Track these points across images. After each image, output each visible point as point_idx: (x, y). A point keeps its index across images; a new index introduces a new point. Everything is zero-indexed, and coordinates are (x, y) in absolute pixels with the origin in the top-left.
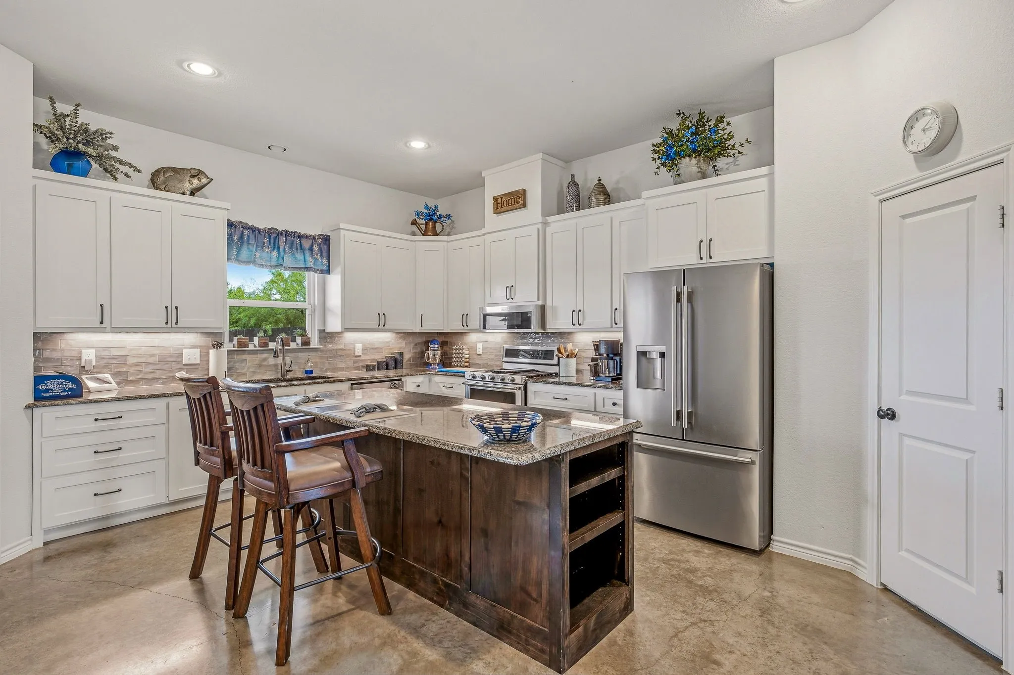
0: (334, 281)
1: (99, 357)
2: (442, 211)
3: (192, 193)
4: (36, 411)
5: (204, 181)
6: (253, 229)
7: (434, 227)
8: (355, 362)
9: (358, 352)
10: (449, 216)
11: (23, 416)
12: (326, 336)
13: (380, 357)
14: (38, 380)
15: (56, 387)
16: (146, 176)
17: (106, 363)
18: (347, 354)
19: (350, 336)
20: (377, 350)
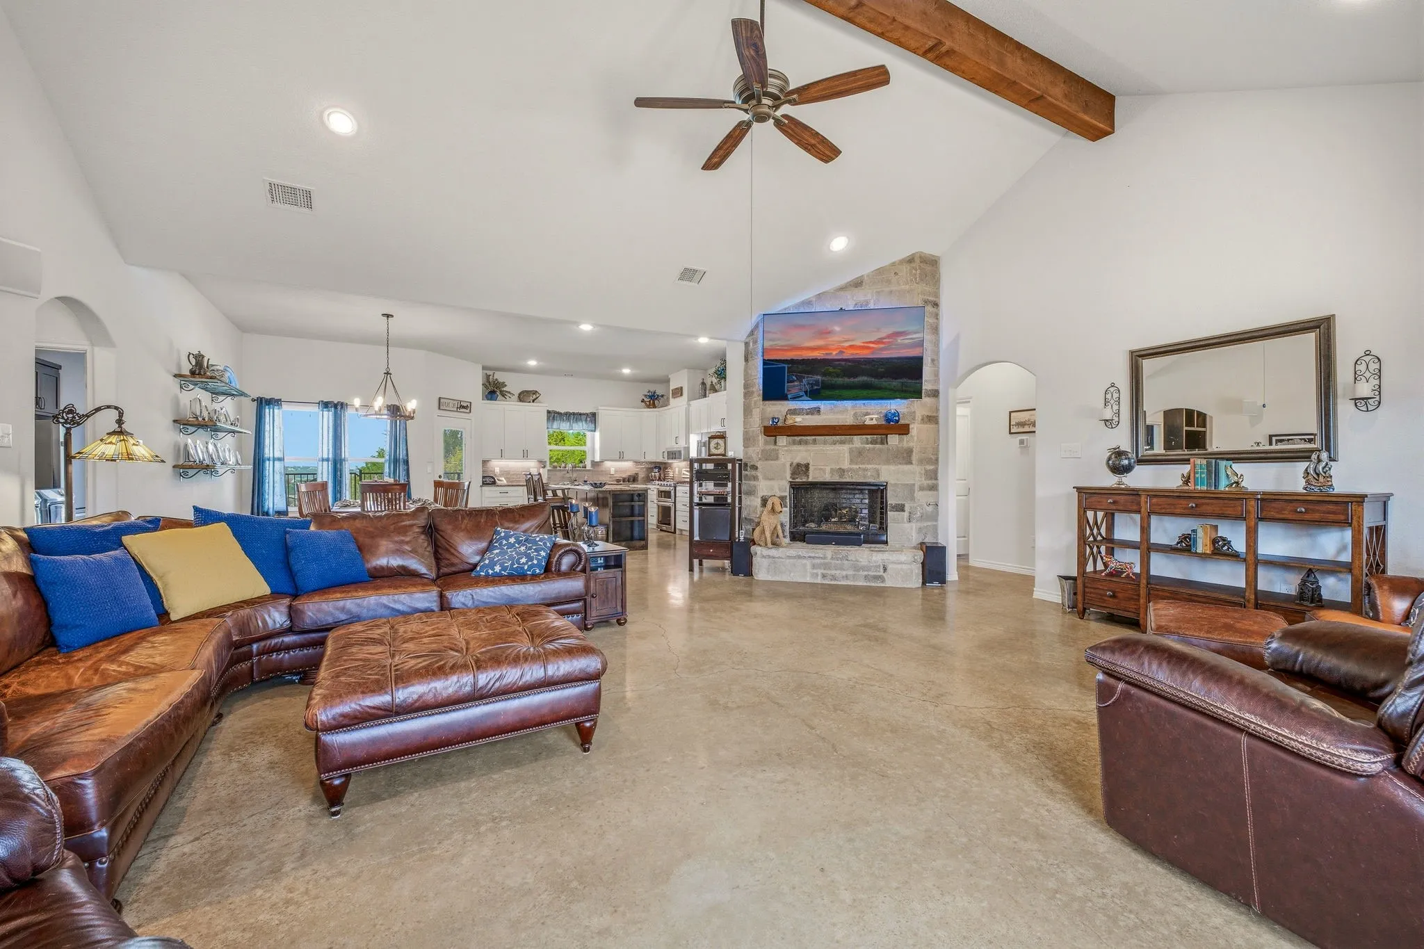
0: (597, 434)
1: (501, 471)
2: (659, 392)
3: (533, 401)
4: (483, 488)
5: (538, 395)
6: (558, 413)
7: (654, 403)
8: (610, 477)
9: (612, 472)
10: (662, 396)
11: (479, 488)
12: (594, 464)
13: (625, 475)
14: (484, 477)
15: (488, 480)
16: (517, 396)
17: (506, 473)
18: (607, 473)
19: (608, 464)
20: (625, 471)
